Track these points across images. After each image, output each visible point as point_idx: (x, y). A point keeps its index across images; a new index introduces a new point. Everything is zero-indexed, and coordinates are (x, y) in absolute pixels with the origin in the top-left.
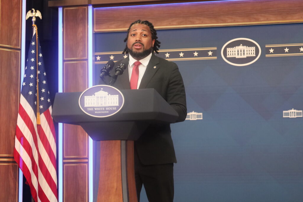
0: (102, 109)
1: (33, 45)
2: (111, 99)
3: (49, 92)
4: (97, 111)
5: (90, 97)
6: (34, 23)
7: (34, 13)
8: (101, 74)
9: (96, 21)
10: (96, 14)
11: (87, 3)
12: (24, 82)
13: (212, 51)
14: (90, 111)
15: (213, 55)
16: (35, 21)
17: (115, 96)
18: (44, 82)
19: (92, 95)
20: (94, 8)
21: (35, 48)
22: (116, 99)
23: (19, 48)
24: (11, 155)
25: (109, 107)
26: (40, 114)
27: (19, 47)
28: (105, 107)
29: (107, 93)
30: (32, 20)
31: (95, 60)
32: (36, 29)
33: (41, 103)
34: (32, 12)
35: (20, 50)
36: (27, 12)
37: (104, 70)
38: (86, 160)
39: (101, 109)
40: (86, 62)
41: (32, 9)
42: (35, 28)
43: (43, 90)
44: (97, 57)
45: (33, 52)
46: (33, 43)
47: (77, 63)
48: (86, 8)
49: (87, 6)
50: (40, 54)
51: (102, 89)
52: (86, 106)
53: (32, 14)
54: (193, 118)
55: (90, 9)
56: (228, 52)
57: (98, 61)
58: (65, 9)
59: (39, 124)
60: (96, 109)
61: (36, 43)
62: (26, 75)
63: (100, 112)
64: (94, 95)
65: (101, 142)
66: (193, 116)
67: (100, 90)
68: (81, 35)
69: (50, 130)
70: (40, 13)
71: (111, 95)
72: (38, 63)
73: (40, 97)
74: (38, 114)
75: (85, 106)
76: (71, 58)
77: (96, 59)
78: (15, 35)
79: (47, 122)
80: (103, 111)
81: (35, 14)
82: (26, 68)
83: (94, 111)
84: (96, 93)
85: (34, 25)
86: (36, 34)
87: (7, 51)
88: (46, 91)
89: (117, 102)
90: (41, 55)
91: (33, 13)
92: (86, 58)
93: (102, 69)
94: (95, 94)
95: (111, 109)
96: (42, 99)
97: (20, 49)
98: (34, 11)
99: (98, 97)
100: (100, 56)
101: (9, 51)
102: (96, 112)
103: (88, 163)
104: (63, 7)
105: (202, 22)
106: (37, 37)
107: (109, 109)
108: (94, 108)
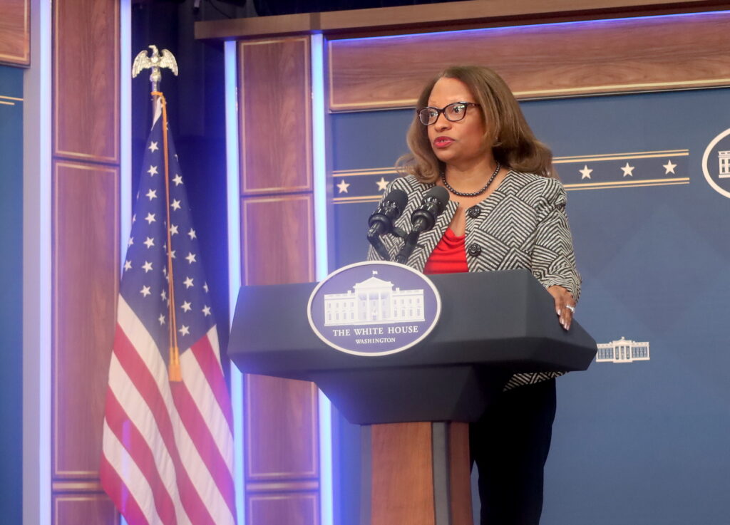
0: (377, 331)
1: (153, 150)
2: (403, 302)
3: (206, 287)
4: (361, 337)
5: (342, 296)
6: (155, 86)
7: (155, 59)
8: (371, 231)
9: (334, 79)
10: (333, 58)
11: (307, 28)
12: (129, 261)
13: (674, 160)
14: (342, 336)
15: (678, 173)
16: (158, 82)
17: (413, 292)
18: (191, 258)
19: (346, 292)
20: (328, 40)
21: (158, 159)
22: (418, 301)
23: (114, 161)
24: (93, 473)
25: (395, 325)
26: (181, 352)
27: (115, 159)
28: (385, 327)
29: (389, 284)
30: (151, 79)
31: (335, 192)
32: (163, 105)
33: (183, 318)
34: (150, 54)
35: (117, 165)
36: (134, 54)
37: (377, 218)
38: (313, 485)
39: (373, 331)
40: (308, 198)
41: (151, 47)
42: (158, 101)
43: (189, 282)
44: (340, 183)
45: (153, 171)
46: (154, 147)
47: (280, 203)
48: (305, 40)
49: (308, 37)
50: (177, 176)
51: (375, 273)
52: (328, 322)
53: (150, 61)
54: (623, 358)
55: (317, 42)
56: (723, 162)
57: (344, 194)
58: (244, 44)
59: (179, 380)
60: (358, 332)
61: (161, 145)
62: (133, 241)
63: (370, 341)
64: (353, 291)
65: (374, 427)
66: (623, 353)
67: (370, 275)
68: (292, 119)
69: (213, 396)
70: (173, 57)
71: (401, 289)
72: (171, 202)
73: (179, 303)
74: (174, 351)
75: (325, 325)
76: (263, 187)
77: (336, 189)
78: (101, 125)
79: (201, 375)
80: (378, 336)
81: (160, 61)
82: (134, 219)
83: (354, 336)
84: (357, 286)
85: (155, 92)
86: (161, 118)
87: (80, 170)
88: (198, 283)
89: (419, 310)
90: (178, 180)
91: (152, 59)
92: (308, 187)
93: (372, 216)
94: (354, 287)
95: (402, 330)
96: (187, 306)
97: (118, 163)
98: (156, 51)
99: (363, 298)
100: (347, 180)
101: (85, 170)
102: (358, 341)
103: (317, 491)
104: (239, 39)
105: (645, 77)
106: (166, 129)
107: (398, 330)
108: (351, 328)
